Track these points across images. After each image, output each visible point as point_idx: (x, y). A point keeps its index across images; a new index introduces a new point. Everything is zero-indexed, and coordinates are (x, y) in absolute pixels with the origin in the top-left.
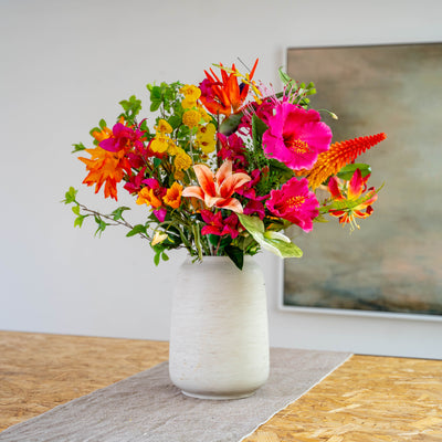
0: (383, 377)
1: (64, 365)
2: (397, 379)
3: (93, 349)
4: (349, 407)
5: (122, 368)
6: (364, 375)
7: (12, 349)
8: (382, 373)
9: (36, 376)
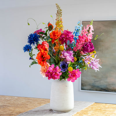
0: (99, 108)
1: (22, 104)
2: (103, 109)
3: (29, 101)
4: (88, 115)
5: (36, 105)
6: (95, 108)
7: (9, 101)
8: (100, 107)
9: (15, 107)
